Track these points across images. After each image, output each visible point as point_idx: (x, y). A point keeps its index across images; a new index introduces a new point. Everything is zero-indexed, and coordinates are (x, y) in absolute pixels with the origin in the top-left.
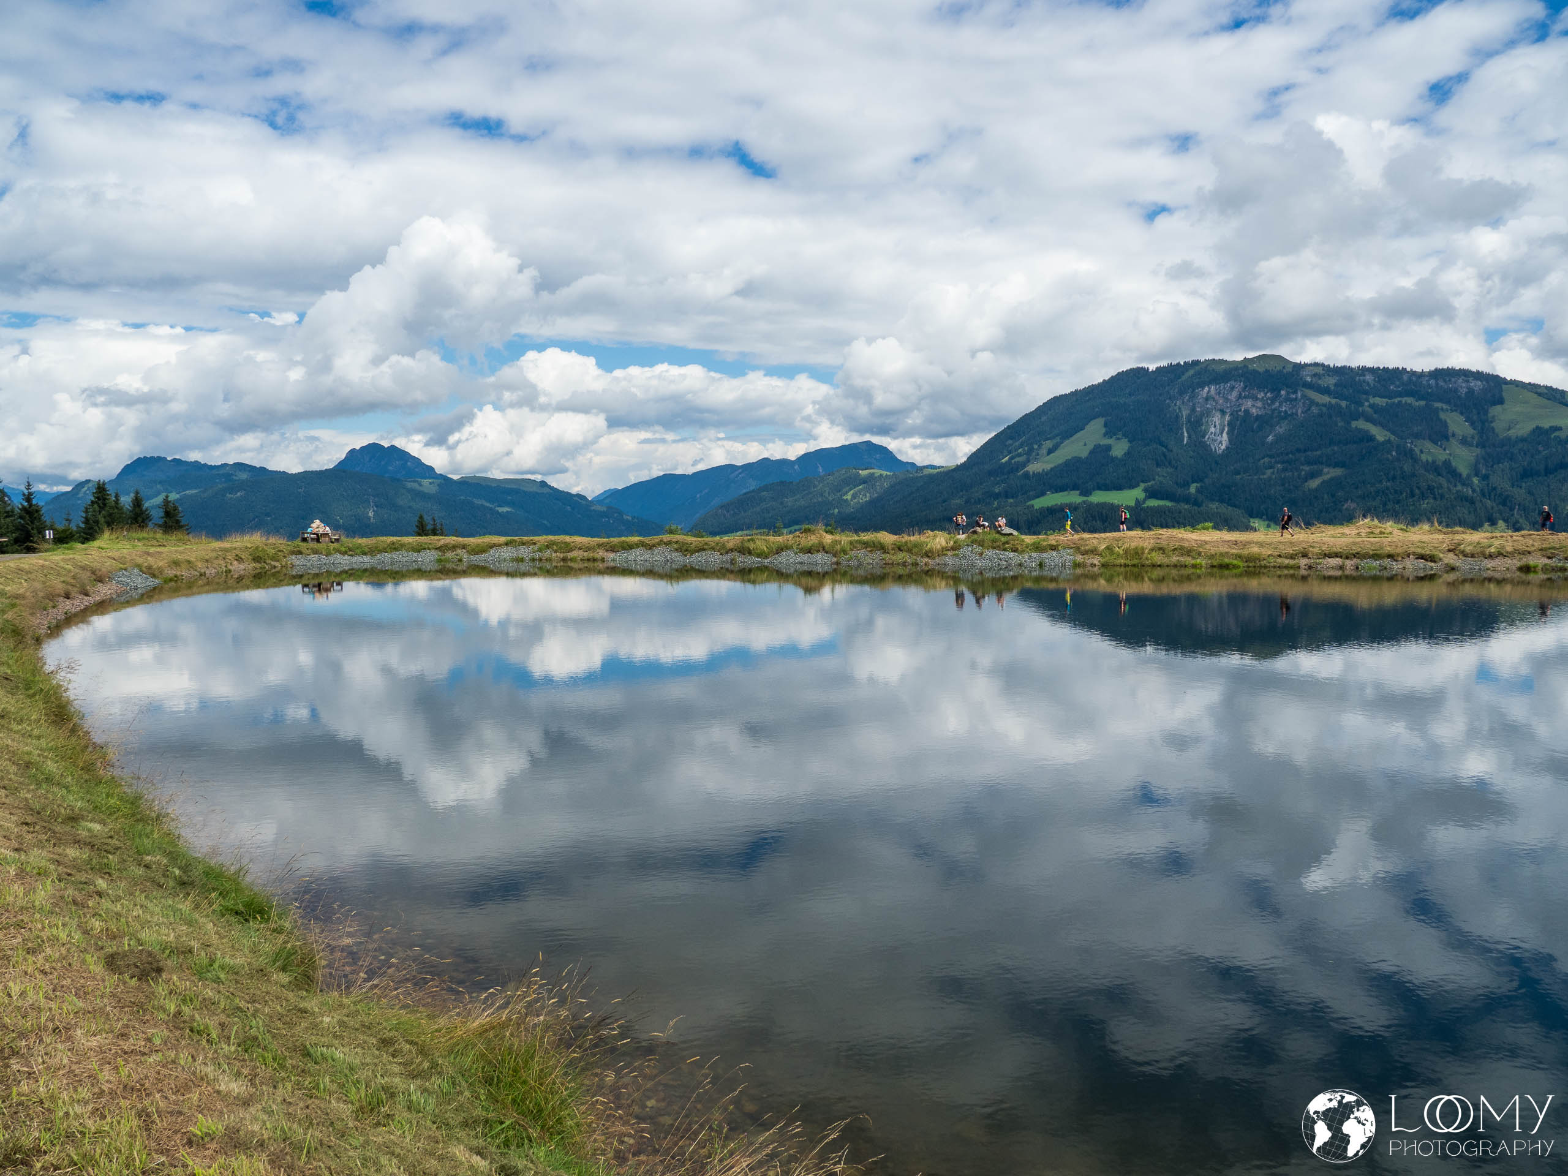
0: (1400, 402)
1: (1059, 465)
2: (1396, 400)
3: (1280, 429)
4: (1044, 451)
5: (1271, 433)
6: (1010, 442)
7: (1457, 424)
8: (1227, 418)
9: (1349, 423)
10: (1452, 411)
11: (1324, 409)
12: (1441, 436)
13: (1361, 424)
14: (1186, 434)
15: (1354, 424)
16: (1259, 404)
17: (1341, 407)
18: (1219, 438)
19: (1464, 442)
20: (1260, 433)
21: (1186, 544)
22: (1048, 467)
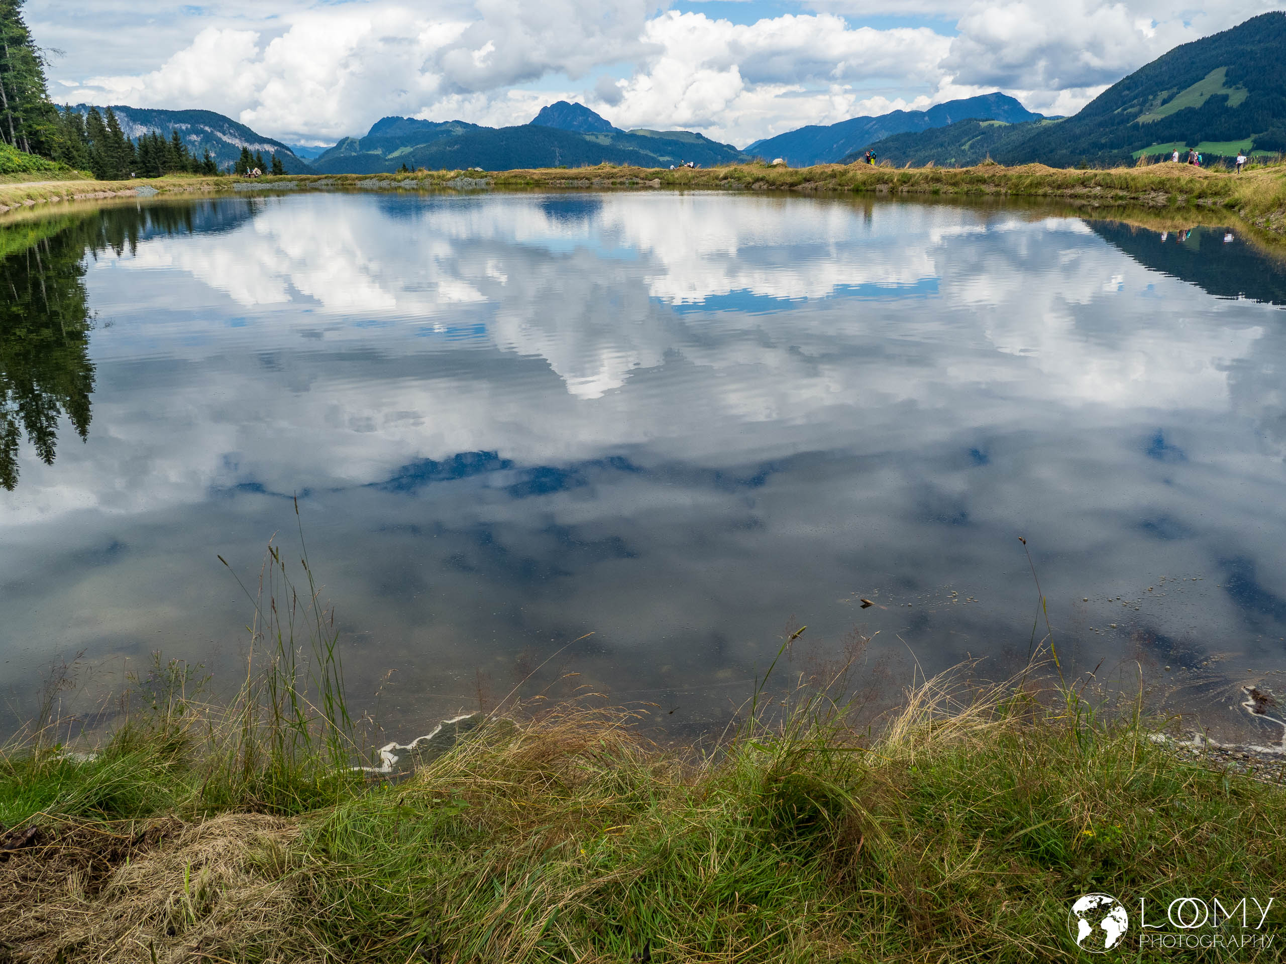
1: (1171, 115)
4: (1159, 101)
6: (1127, 92)
22: (1159, 117)
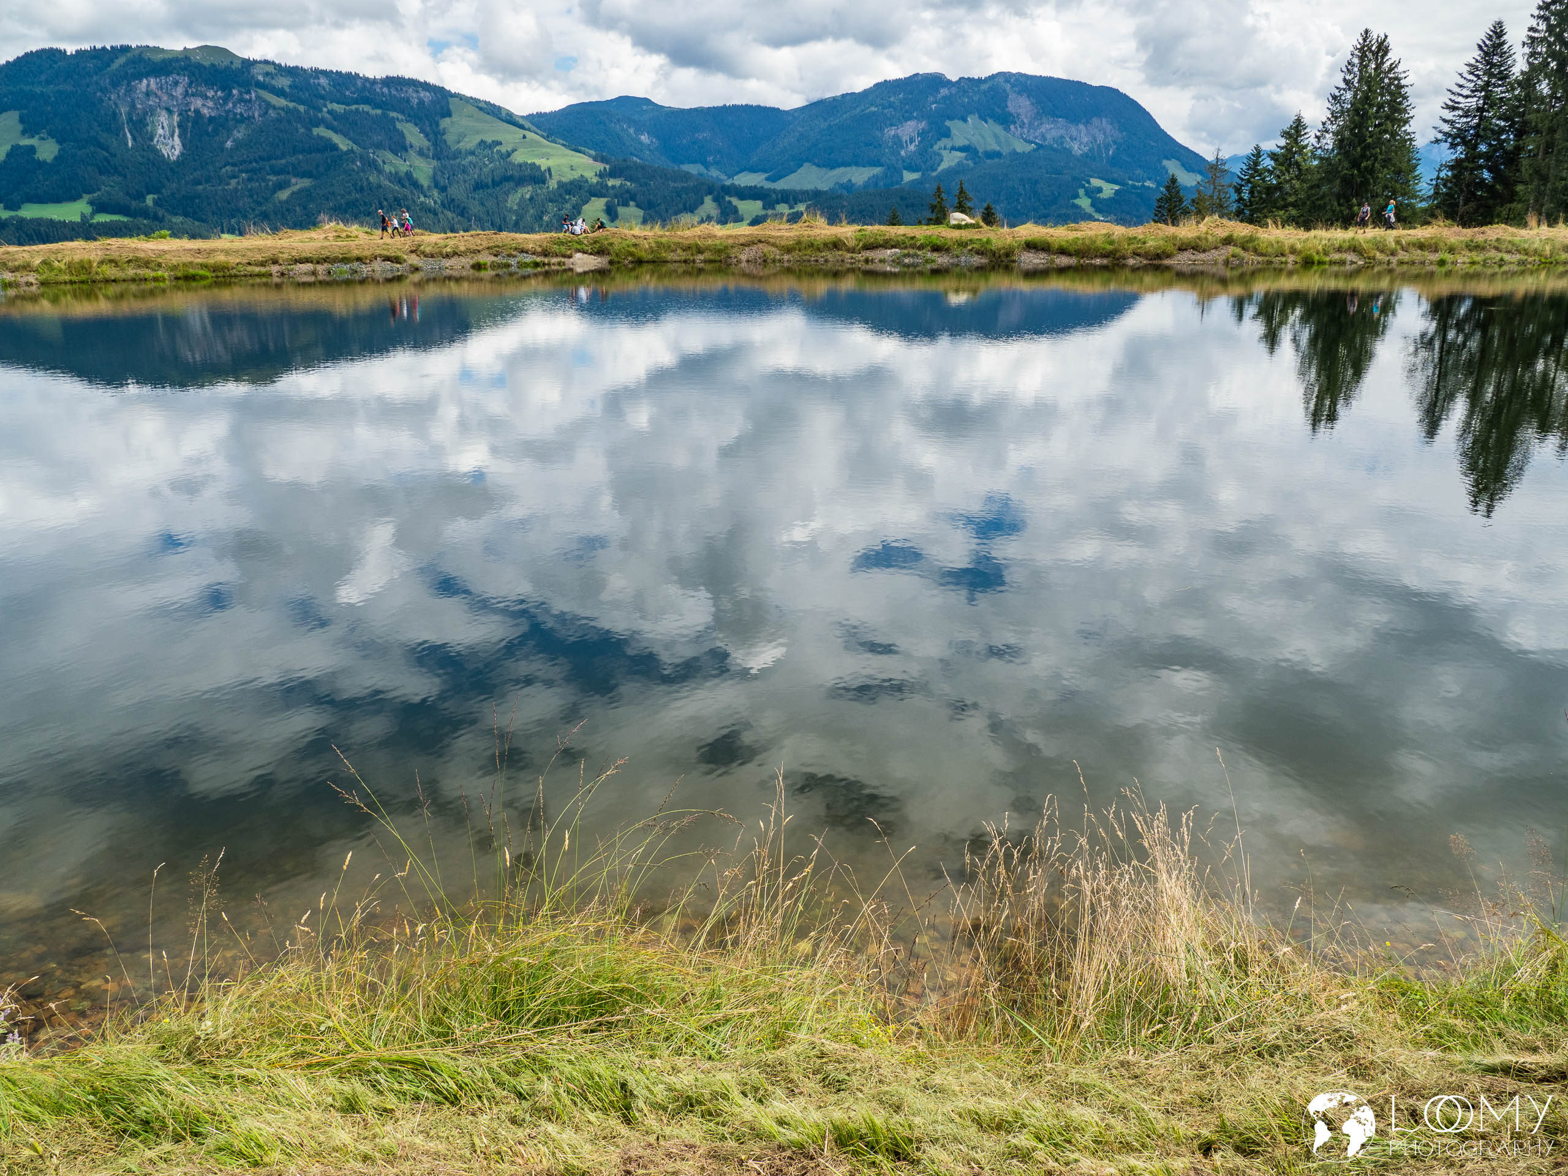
0: (357, 109)
2: (353, 107)
3: (240, 134)
5: (228, 138)
7: (413, 135)
8: (176, 118)
9: (310, 130)
10: (407, 121)
11: (283, 114)
12: (400, 147)
13: (321, 131)
14: (129, 135)
15: (316, 131)
16: (210, 104)
17: (299, 112)
18: (170, 141)
19: (421, 153)
20: (217, 138)
21: (142, 255)
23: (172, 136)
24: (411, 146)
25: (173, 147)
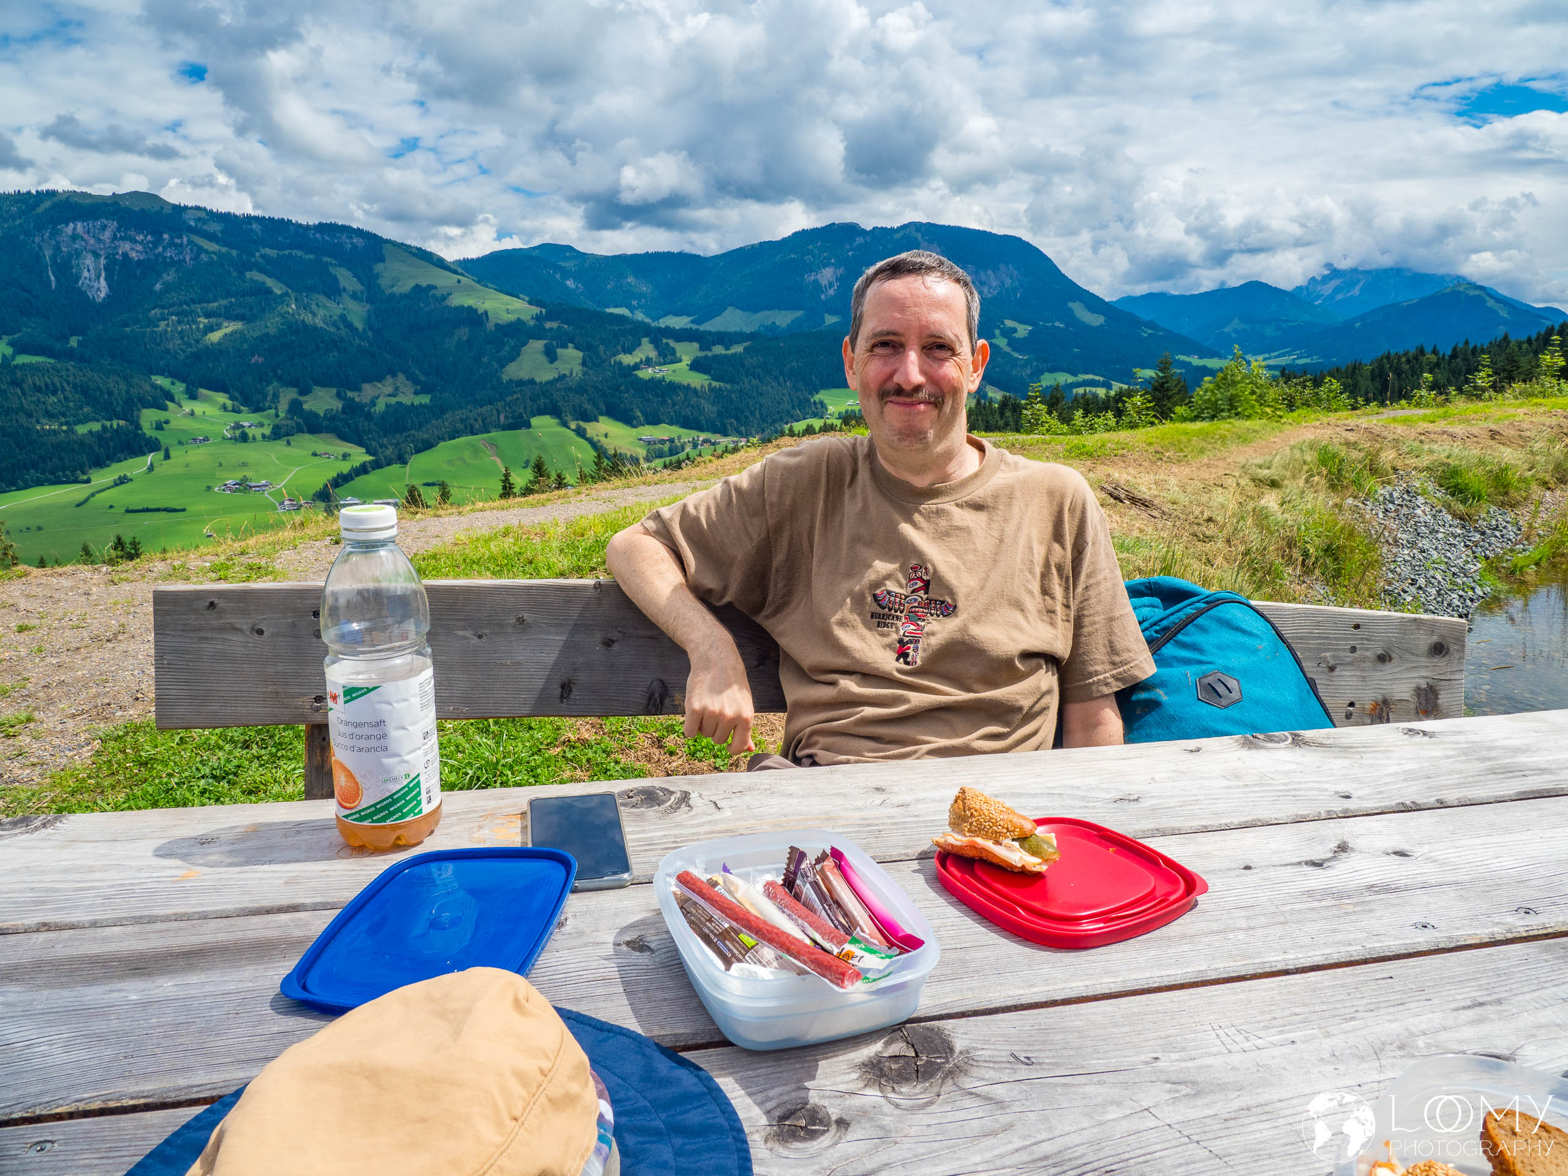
3: (169, 277)
5: (158, 281)
8: (103, 261)
9: (243, 274)
12: (334, 291)
13: (254, 275)
14: (52, 278)
15: (249, 275)
17: (231, 256)
18: (95, 284)
20: (145, 281)
23: (98, 278)
24: (345, 290)
25: (99, 289)
